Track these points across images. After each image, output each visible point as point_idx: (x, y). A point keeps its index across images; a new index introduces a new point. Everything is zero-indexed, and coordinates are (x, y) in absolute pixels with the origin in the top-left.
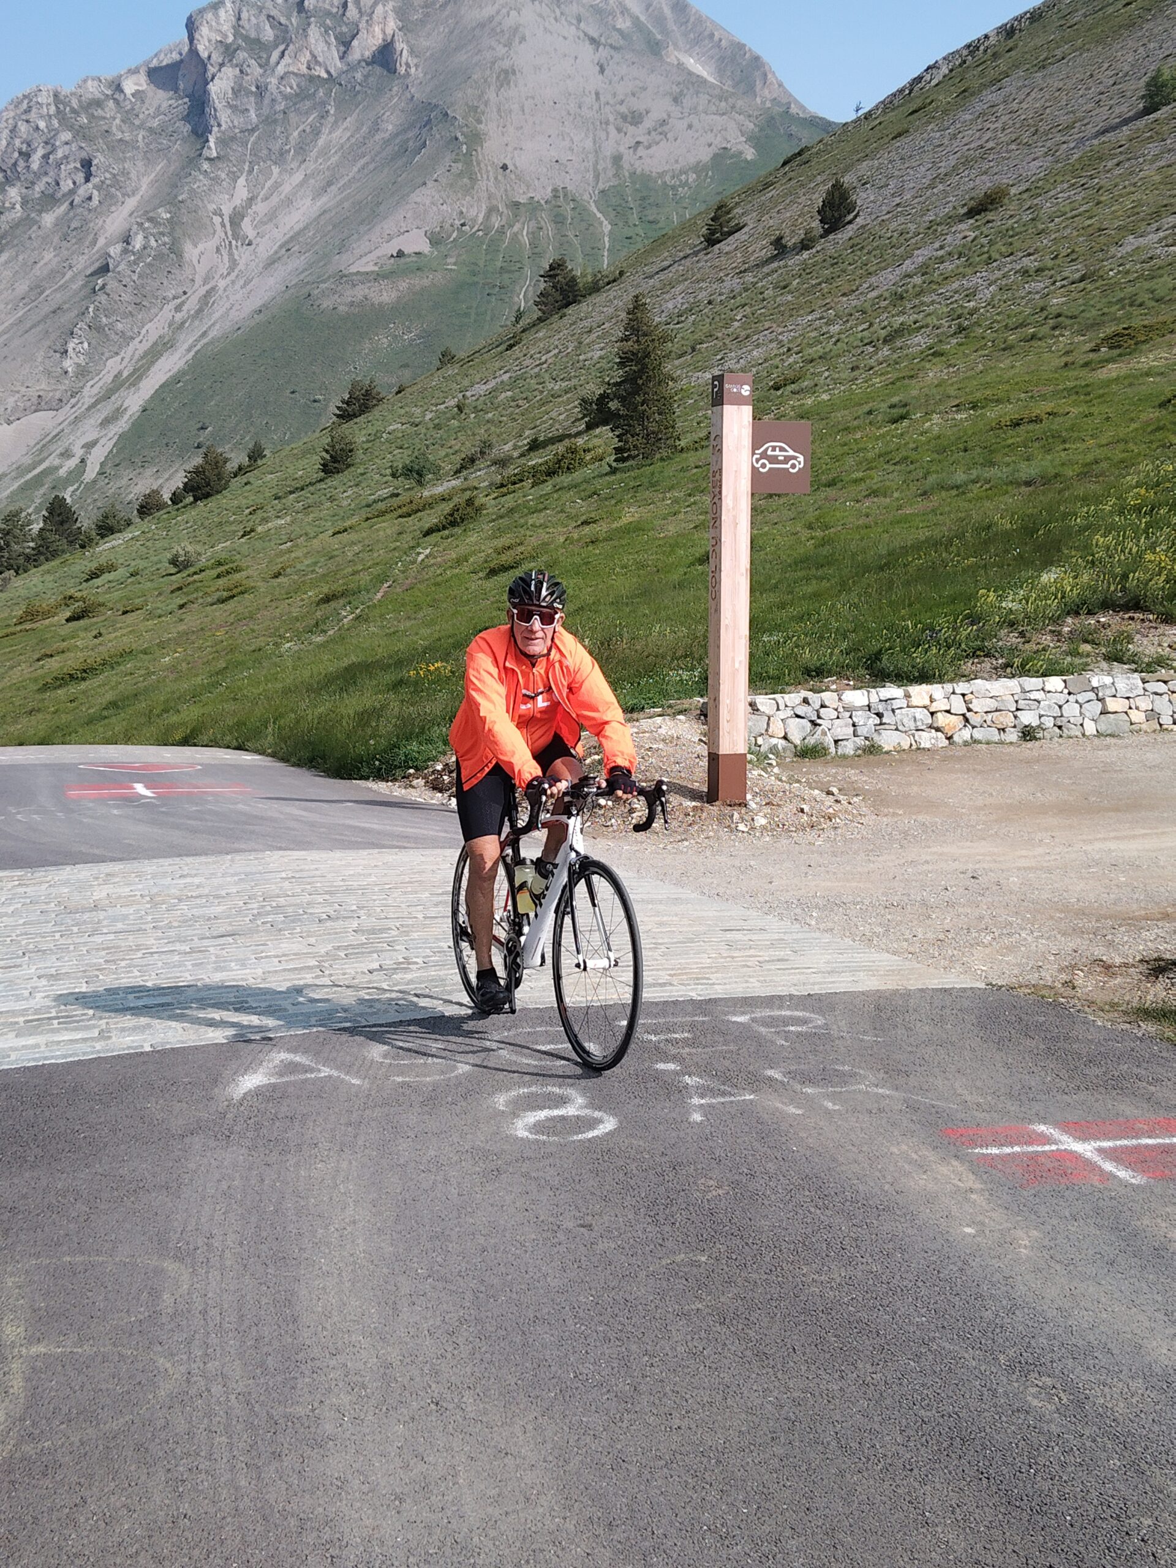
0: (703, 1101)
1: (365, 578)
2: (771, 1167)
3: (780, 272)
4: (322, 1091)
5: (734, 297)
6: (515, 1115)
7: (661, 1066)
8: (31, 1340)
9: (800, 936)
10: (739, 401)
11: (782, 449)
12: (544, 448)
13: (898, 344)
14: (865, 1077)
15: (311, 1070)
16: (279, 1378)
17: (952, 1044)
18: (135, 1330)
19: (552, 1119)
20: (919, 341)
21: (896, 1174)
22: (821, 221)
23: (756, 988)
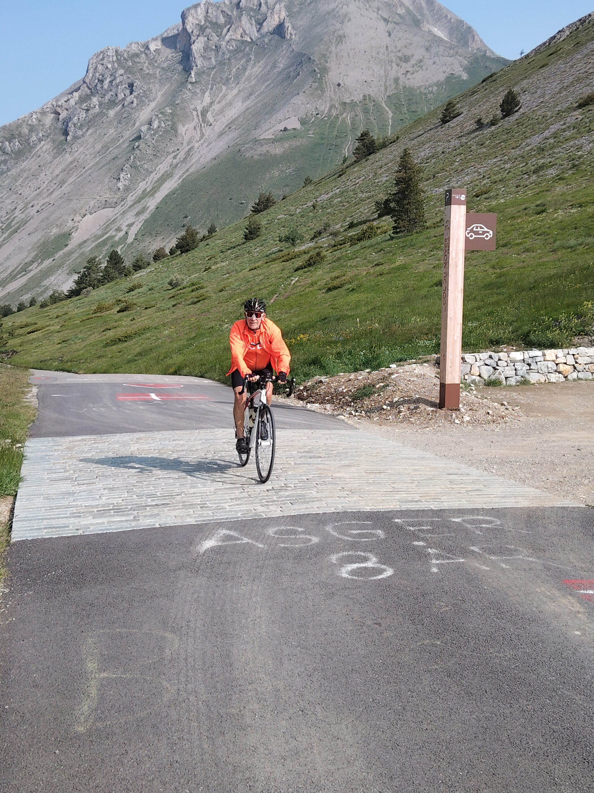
0: (438, 562)
1: (265, 292)
2: (474, 597)
3: (480, 137)
4: (244, 550)
5: (455, 150)
6: (341, 566)
7: (416, 543)
8: (101, 670)
9: (488, 478)
10: (460, 203)
11: (481, 228)
12: (356, 227)
13: (541, 173)
14: (522, 552)
15: (238, 539)
16: (223, 694)
17: (568, 536)
18: (152, 667)
19: (360, 568)
20: (552, 172)
21: (539, 603)
22: (502, 111)
23: (465, 504)
